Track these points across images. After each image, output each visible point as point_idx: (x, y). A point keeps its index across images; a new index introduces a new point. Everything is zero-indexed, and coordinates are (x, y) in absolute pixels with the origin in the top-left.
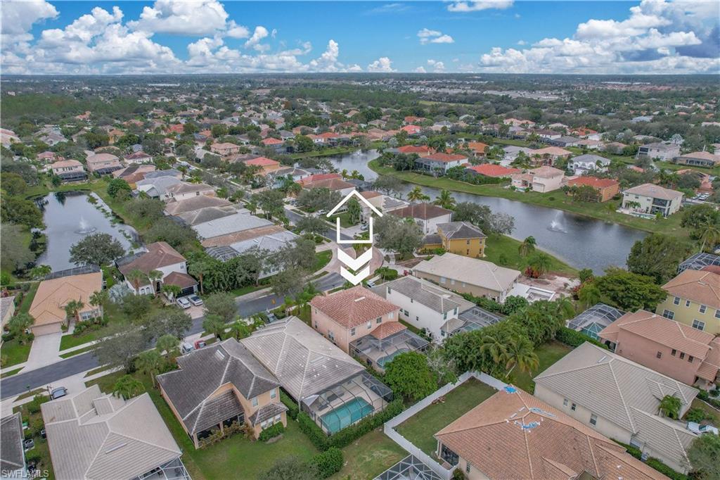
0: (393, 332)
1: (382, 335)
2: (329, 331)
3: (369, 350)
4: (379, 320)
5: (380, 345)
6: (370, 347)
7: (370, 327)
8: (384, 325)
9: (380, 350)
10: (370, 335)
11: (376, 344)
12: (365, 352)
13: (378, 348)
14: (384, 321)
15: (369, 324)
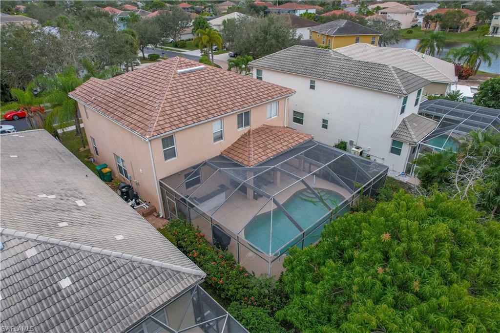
0: (281, 147)
1: (255, 157)
2: (117, 157)
3: (221, 198)
4: (244, 119)
5: (250, 179)
6: (222, 188)
7: (219, 137)
8: (258, 131)
9: (250, 193)
10: (221, 157)
11: (239, 179)
12: (205, 208)
13: (243, 189)
14: (256, 122)
15: (216, 127)
